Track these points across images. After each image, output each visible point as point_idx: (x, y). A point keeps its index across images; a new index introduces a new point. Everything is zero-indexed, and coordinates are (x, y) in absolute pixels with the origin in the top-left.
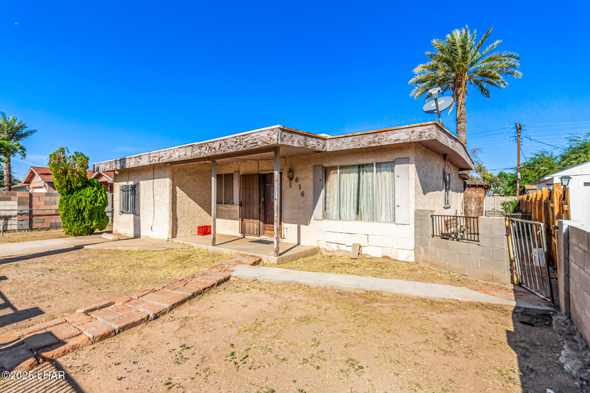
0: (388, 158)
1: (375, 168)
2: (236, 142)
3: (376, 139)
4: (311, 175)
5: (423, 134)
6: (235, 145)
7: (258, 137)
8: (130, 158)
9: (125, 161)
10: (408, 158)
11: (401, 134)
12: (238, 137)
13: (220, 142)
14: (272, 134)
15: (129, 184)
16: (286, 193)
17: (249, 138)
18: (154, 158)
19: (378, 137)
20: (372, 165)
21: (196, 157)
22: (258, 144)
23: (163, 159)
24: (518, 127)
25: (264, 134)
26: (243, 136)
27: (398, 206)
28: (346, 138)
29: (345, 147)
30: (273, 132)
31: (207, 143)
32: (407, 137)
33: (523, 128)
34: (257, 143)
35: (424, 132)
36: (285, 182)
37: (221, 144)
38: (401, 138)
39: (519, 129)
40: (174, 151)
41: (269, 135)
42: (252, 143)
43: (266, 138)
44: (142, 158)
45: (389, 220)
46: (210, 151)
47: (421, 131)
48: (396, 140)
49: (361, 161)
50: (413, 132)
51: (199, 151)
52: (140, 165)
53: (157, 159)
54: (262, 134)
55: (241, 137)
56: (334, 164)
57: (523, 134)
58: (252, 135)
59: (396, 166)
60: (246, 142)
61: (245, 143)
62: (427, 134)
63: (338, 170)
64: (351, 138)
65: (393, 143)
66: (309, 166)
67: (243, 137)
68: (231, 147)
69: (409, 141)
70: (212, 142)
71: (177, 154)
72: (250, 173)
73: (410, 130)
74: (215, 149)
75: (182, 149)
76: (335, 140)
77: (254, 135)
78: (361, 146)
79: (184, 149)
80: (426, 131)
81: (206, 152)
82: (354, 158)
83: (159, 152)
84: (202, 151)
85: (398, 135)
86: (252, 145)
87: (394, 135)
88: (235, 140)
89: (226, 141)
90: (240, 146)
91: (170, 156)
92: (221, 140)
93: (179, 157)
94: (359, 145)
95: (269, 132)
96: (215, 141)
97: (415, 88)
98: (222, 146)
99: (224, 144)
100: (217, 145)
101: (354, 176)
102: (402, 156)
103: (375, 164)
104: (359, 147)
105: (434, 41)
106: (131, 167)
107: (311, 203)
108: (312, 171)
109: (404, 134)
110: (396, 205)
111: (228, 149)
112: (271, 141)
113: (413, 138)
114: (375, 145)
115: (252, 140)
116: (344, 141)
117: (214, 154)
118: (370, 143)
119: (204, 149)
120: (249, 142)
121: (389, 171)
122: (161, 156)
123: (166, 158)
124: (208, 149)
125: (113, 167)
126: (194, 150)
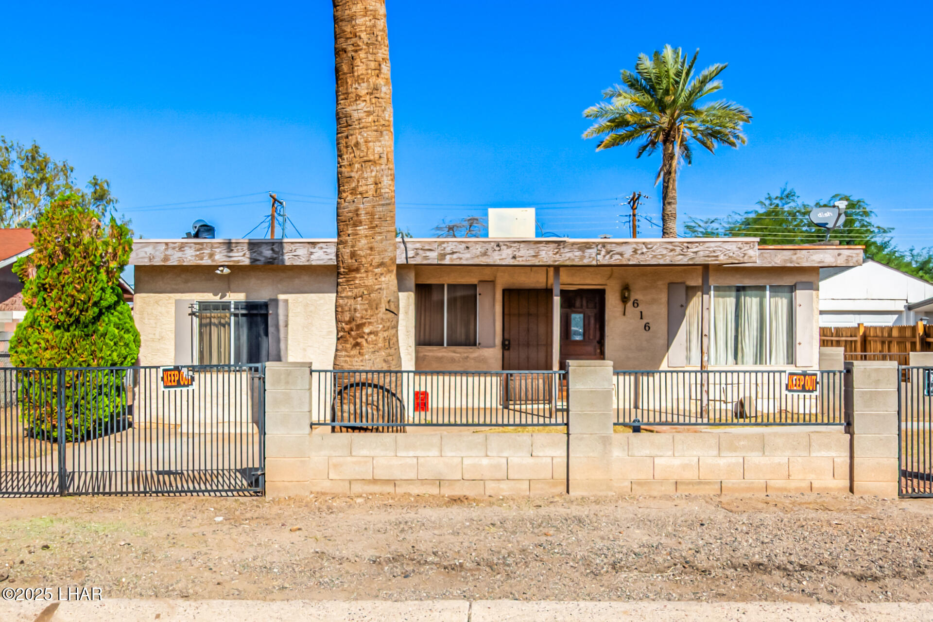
0: (788, 281)
1: (768, 293)
2: (672, 250)
3: (794, 258)
4: (664, 297)
5: (851, 260)
6: (671, 254)
7: (721, 249)
9: (282, 248)
10: (811, 283)
11: (827, 255)
12: (677, 244)
13: (635, 246)
14: (746, 248)
16: (611, 324)
17: (700, 248)
18: (420, 252)
19: (797, 256)
20: (762, 288)
22: (719, 258)
23: (455, 256)
25: (734, 247)
26: (688, 243)
27: (800, 344)
30: (748, 245)
32: (833, 261)
34: (717, 256)
35: (852, 257)
36: (610, 307)
37: (636, 249)
38: (826, 260)
40: (498, 246)
41: (740, 248)
42: (708, 256)
43: (736, 253)
47: (848, 254)
48: (820, 262)
49: (747, 282)
50: (839, 255)
51: (578, 253)
53: (433, 255)
54: (726, 246)
55: (686, 245)
58: (707, 245)
59: (797, 291)
60: (693, 252)
61: (692, 254)
62: (854, 260)
63: (712, 292)
65: (813, 265)
66: (660, 283)
67: (689, 245)
68: (660, 257)
69: (834, 265)
70: (617, 244)
71: (505, 253)
72: (525, 287)
73: (836, 252)
74: (621, 254)
75: (522, 246)
77: (712, 245)
78: (773, 264)
79: (532, 246)
80: (854, 255)
81: (599, 257)
83: (443, 243)
84: (587, 254)
85: (822, 256)
86: (707, 258)
87: (817, 255)
88: (671, 247)
89: (649, 246)
90: (681, 257)
91: (485, 254)
92: (637, 243)
93: (514, 257)
94: (770, 263)
95: (740, 245)
96: (622, 243)
98: (639, 252)
99: (645, 250)
100: (628, 251)
101: (731, 301)
103: (768, 287)
104: (769, 265)
106: (314, 263)
107: (663, 341)
108: (666, 291)
110: (797, 342)
111: (654, 259)
112: (746, 258)
114: (792, 265)
115: (707, 252)
117: (618, 262)
118: (785, 261)
119: (593, 251)
120: (701, 253)
121: (781, 298)
122: (448, 250)
123: (468, 256)
124: (603, 253)
125: (217, 257)
126: (562, 250)
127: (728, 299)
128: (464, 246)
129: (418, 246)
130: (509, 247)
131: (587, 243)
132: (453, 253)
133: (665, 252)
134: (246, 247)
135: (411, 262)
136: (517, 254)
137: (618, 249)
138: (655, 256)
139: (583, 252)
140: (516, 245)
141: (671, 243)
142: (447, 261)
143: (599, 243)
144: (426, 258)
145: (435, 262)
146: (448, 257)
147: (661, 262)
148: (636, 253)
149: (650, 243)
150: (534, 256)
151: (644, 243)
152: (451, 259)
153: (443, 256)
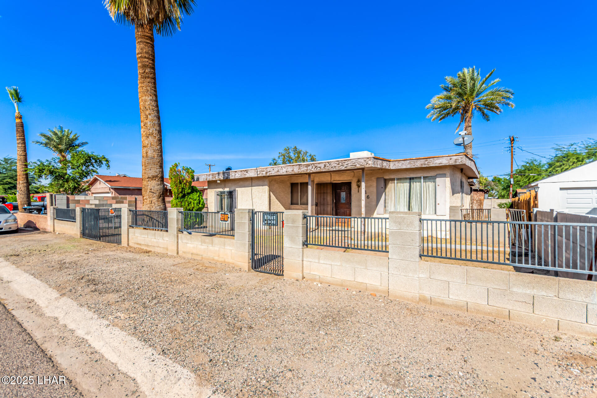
0: (432, 174)
1: (422, 180)
2: (338, 164)
3: (426, 162)
4: (375, 184)
5: (457, 160)
6: (338, 166)
7: (357, 162)
8: (236, 171)
9: (230, 173)
10: (445, 174)
11: (443, 160)
12: (340, 161)
13: (325, 164)
15: (224, 190)
16: (354, 196)
17: (349, 162)
18: (261, 172)
19: (427, 162)
20: (420, 178)
21: (302, 172)
23: (270, 173)
24: (512, 139)
25: (362, 160)
26: (344, 160)
27: (438, 204)
28: (405, 161)
29: (404, 167)
30: (368, 159)
31: (313, 164)
32: (447, 162)
33: (516, 140)
34: (356, 165)
35: (458, 159)
36: (354, 189)
37: (325, 165)
38: (443, 162)
39: (512, 140)
40: (282, 168)
41: (365, 161)
42: (352, 166)
43: (363, 163)
44: (248, 172)
45: (432, 213)
46: (316, 169)
47: (456, 158)
48: (440, 164)
49: (412, 176)
50: (451, 159)
51: (306, 168)
52: (246, 177)
53: (264, 173)
55: (343, 161)
56: (392, 177)
57: (515, 145)
58: (352, 160)
59: (437, 179)
60: (347, 164)
62: (460, 161)
63: (396, 181)
64: (408, 161)
65: (438, 165)
66: (373, 178)
67: (345, 162)
68: (334, 167)
69: (448, 164)
70: (318, 163)
71: (284, 170)
72: (324, 182)
73: (449, 158)
74: (320, 168)
75: (289, 167)
76: (397, 162)
78: (416, 166)
79: (292, 167)
80: (459, 159)
81: (313, 169)
82: (408, 173)
83: (267, 168)
84: (308, 169)
85: (441, 160)
86: (352, 167)
87: (438, 160)
88: (338, 163)
89: (330, 163)
90: (342, 166)
91: (278, 171)
92: (325, 162)
93: (286, 172)
94: (414, 166)
95: (365, 159)
96: (320, 163)
97: (431, 112)
98: (326, 166)
99: (328, 165)
100: (322, 166)
101: (407, 185)
102: (441, 173)
103: (422, 177)
104: (414, 167)
105: (447, 77)
107: (374, 203)
108: (375, 181)
109: (445, 160)
110: (437, 203)
112: (367, 165)
113: (450, 163)
114: (425, 166)
115: (352, 164)
116: (403, 163)
117: (319, 171)
118: (422, 165)
119: (310, 167)
120: (350, 164)
121: (431, 182)
122: (268, 171)
123: (273, 172)
124: (314, 167)
125: (216, 178)
126: (301, 168)
127: (405, 184)
128: (272, 169)
129: (260, 170)
130: (285, 168)
131: (308, 164)
132: (270, 172)
133: (335, 165)
134: (222, 174)
135: (259, 176)
136: (287, 170)
137: (319, 165)
138: (332, 167)
139: (307, 168)
140: (287, 167)
141: (338, 161)
142: (268, 175)
143: (312, 164)
144: (262, 174)
145: (265, 175)
146: (268, 173)
147: (335, 169)
148: (325, 167)
149: (330, 162)
150: (293, 171)
151: (328, 162)
152: (269, 174)
153: (266, 173)
